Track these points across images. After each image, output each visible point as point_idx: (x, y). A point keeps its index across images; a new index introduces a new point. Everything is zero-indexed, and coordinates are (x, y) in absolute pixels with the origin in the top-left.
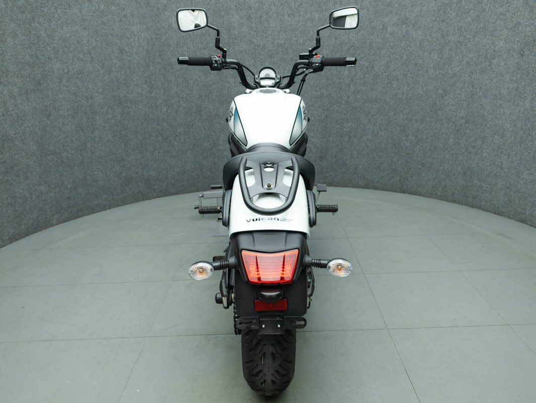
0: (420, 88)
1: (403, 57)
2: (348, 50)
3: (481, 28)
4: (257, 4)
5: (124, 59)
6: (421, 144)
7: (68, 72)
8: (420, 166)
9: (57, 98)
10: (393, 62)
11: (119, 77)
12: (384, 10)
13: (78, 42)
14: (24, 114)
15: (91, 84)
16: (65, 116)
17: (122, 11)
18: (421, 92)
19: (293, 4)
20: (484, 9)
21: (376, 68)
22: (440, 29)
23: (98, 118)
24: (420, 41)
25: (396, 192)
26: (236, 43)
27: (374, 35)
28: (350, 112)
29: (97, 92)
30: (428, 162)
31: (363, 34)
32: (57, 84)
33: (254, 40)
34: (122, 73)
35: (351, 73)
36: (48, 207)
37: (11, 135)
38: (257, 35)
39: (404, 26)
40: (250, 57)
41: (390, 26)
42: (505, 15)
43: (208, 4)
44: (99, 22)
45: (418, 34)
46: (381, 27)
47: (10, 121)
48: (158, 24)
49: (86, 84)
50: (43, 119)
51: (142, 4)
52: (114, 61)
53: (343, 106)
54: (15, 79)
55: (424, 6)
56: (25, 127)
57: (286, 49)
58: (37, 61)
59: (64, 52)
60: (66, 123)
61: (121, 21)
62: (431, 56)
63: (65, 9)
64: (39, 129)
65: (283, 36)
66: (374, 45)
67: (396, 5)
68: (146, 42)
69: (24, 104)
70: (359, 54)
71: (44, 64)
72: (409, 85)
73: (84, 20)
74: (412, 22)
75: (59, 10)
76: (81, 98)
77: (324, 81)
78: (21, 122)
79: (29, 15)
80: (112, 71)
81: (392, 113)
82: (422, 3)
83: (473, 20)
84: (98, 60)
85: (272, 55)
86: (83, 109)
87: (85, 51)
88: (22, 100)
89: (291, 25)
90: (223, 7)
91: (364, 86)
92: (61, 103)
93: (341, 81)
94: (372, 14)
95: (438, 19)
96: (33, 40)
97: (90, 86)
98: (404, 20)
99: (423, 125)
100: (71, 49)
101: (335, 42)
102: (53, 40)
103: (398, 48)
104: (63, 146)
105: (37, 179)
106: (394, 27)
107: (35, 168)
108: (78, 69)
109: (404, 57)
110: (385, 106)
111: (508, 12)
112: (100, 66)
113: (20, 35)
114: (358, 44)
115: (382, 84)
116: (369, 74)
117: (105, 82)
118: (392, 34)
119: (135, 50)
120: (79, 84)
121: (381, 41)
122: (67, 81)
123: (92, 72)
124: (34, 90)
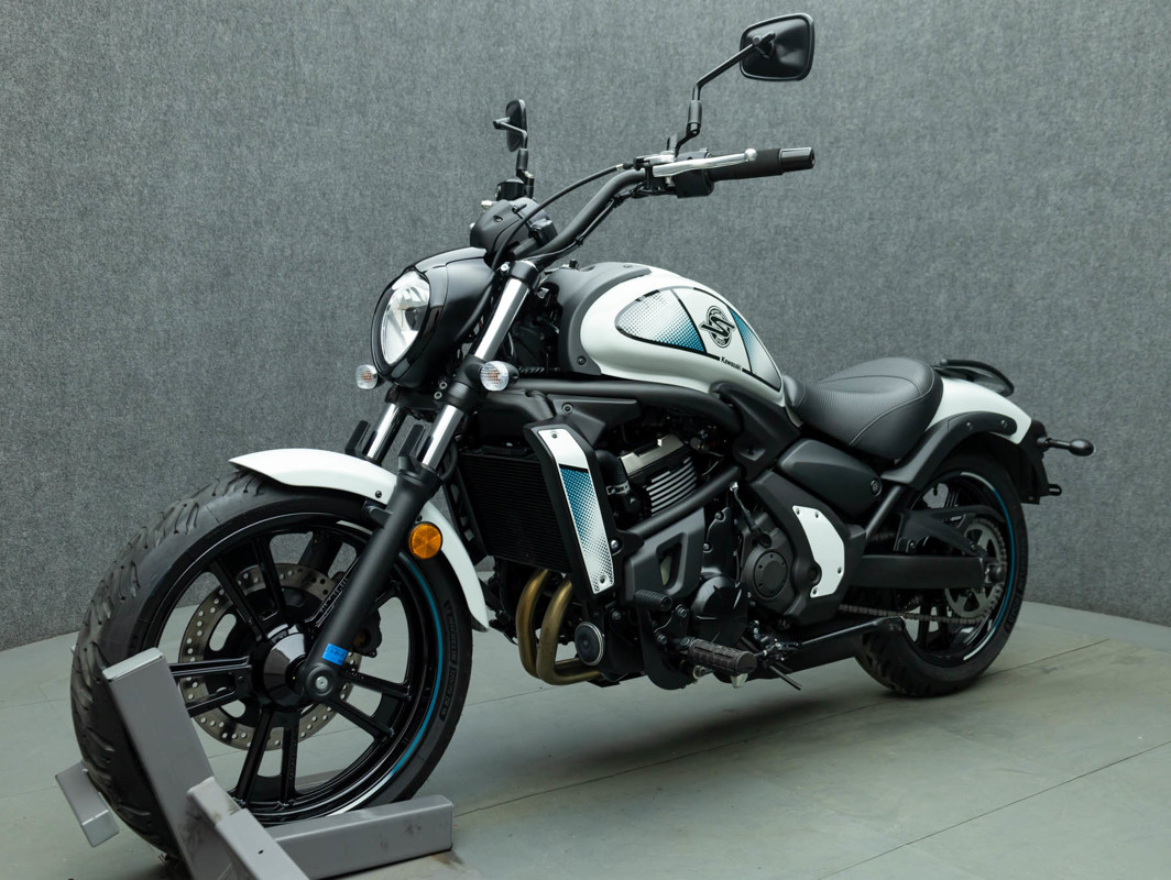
0: (1134, 337)
1: (1087, 261)
2: (947, 245)
4: (733, 139)
5: (416, 241)
6: (1138, 481)
7: (292, 255)
8: (1136, 539)
9: (259, 308)
10: (1063, 275)
12: (1040, 153)
13: (324, 194)
14: (182, 334)
15: (336, 286)
16: (268, 352)
17: (427, 139)
18: (1136, 348)
19: (818, 139)
21: (1019, 289)
23: (339, 365)
24: (1133, 224)
25: (1069, 607)
26: (678, 220)
27: (1015, 210)
29: (347, 306)
30: (1158, 529)
31: (986, 209)
32: (265, 278)
33: (720, 217)
35: (955, 299)
37: (147, 376)
38: (728, 205)
39: (1091, 190)
40: (708, 253)
41: (1056, 189)
43: (621, 132)
44: (375, 157)
45: (1127, 207)
46: (1032, 191)
47: (149, 345)
48: (503, 170)
49: (325, 286)
50: (220, 352)
51: (474, 125)
54: (178, 259)
55: (1140, 143)
56: (178, 363)
57: (795, 240)
58: (230, 225)
59: (290, 212)
60: (267, 366)
61: (422, 157)
62: (1161, 258)
63: (308, 124)
64: (207, 372)
65: (789, 210)
66: (1015, 235)
67: (1070, 142)
68: (471, 208)
69: (187, 314)
70: (975, 256)
71: (244, 234)
72: (1105, 329)
73: (343, 150)
74: (1110, 181)
75: (296, 125)
76: (308, 314)
77: (888, 316)
78: (171, 351)
79: (233, 130)
81: (1061, 400)
82: (1134, 137)
84: (361, 238)
85: (760, 252)
86: (310, 340)
87: (336, 216)
88: (184, 303)
89: (810, 186)
90: (653, 142)
91: (988, 331)
92: (264, 321)
93: (929, 317)
94: (1010, 163)
96: (231, 182)
97: (335, 292)
98: (1089, 175)
99: (1144, 431)
100: (307, 208)
101: (917, 227)
102: (271, 185)
103: (1076, 240)
105: (182, 486)
106: (1066, 191)
107: (182, 458)
108: (314, 252)
109: (1091, 261)
110: (1041, 380)
112: (362, 251)
113: (205, 168)
114: (973, 232)
115: (1034, 326)
116: (1001, 301)
117: (369, 287)
118: (1059, 209)
119: (444, 221)
120: (310, 284)
121: (1033, 225)
122: (285, 276)
123: (343, 262)
124: (213, 286)
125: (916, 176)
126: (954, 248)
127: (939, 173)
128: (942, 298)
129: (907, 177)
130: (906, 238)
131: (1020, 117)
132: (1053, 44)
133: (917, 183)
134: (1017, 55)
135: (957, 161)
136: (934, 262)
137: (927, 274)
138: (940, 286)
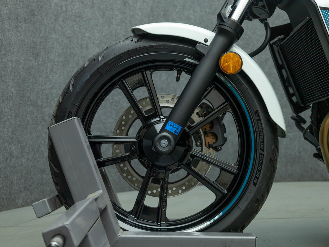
5: (126, 13)
7: (66, 11)
9: (50, 37)
11: (118, 31)
14: (10, 44)
15: (88, 32)
16: (54, 62)
29: (94, 43)
32: (53, 21)
34: (123, 27)
36: (15, 178)
49: (83, 31)
50: (30, 58)
52: (116, 13)
56: (7, 60)
60: (54, 70)
64: (23, 68)
69: (11, 32)
80: (112, 23)
84: (99, 8)
86: (76, 58)
88: (10, 26)
92: (53, 44)
97: (87, 35)
104: (47, 99)
105: (9, 134)
107: (10, 117)
108: (77, 11)
112: (100, 15)
117: (104, 34)
119: (139, 4)
120: (75, 28)
122: (63, 21)
123: (91, 19)
124: (26, 20)
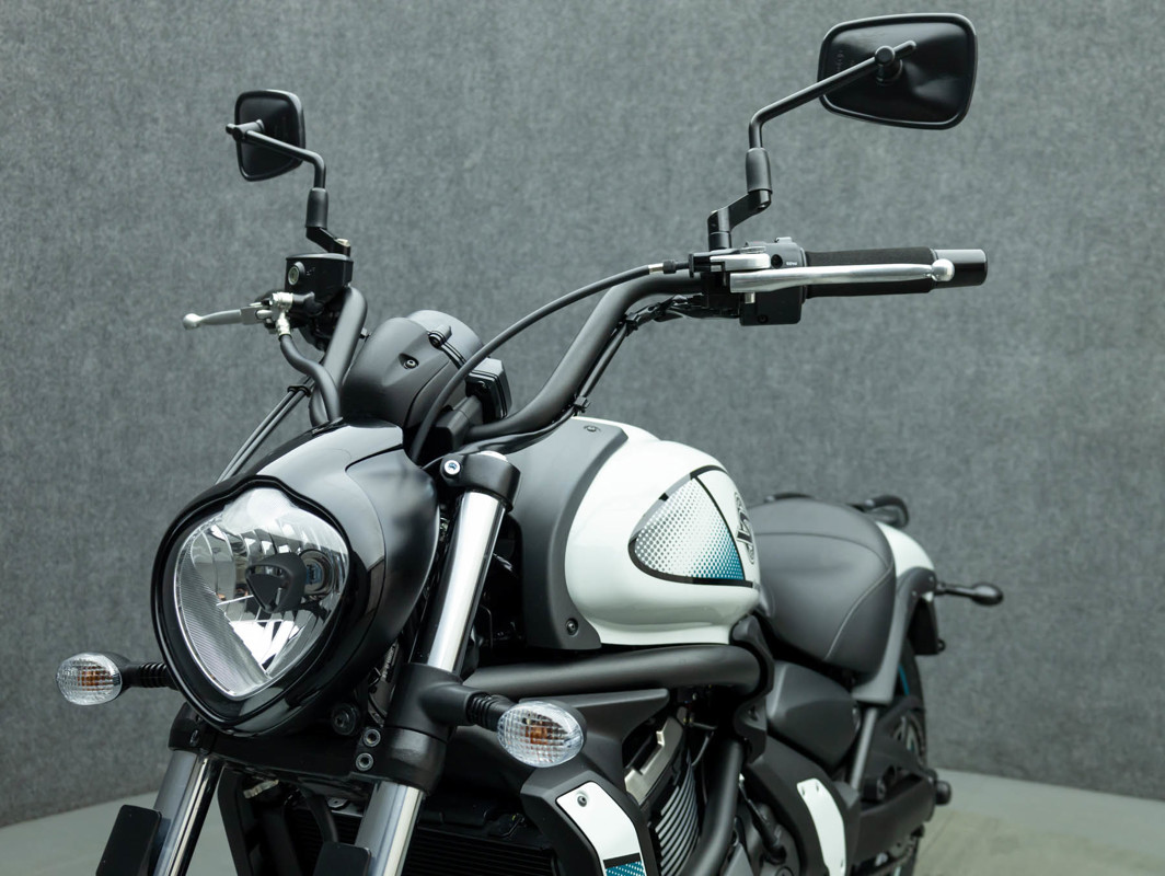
2: (93, 284)
3: (525, 255)
20: (530, 209)
21: (201, 351)
22: (404, 246)
27: (190, 240)
28: (112, 508)
31: (149, 235)
35: (109, 366)
41: (244, 219)
42: (590, 230)
46: (213, 217)
53: (81, 489)
55: (351, 174)
66: (192, 276)
70: (137, 302)
83: (501, 233)
91: (164, 411)
94: (179, 172)
95: (396, 218)
101: (42, 251)
106: (258, 224)
111: (596, 221)
114: (131, 266)
115: (226, 404)
116: (178, 369)
118: (250, 245)
121: (215, 264)
125: (36, 171)
126: (103, 289)
127: (73, 170)
128: (90, 364)
129: (22, 169)
130: (25, 268)
131: (189, 108)
132: (228, 15)
133: (37, 182)
134: (179, 19)
135: (98, 156)
136: (73, 308)
137: (63, 327)
138: (85, 344)
